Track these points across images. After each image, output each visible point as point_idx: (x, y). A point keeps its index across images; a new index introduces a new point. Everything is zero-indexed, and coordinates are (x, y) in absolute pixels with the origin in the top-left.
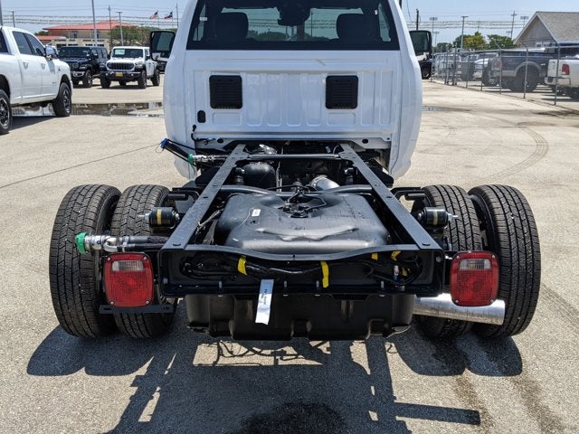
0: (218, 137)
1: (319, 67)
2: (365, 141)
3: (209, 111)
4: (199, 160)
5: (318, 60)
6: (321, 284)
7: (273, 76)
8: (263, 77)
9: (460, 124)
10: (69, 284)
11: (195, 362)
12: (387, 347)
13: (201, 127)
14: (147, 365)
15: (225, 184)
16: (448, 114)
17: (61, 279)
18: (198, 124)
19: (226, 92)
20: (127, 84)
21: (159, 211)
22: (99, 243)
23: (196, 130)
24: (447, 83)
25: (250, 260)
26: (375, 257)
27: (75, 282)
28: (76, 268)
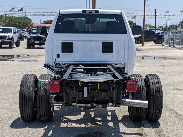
0: (64, 63)
1: (100, 39)
2: (116, 65)
3: (61, 54)
4: (58, 70)
5: (99, 37)
6: (98, 88)
7: (83, 42)
8: (80, 42)
9: (169, 64)
10: (25, 101)
11: (61, 126)
12: (120, 123)
14: (47, 126)
15: (71, 72)
16: (165, 60)
17: (23, 99)
18: (57, 58)
19: (67, 47)
20: (3, 46)
21: (56, 76)
22: (44, 81)
23: (56, 60)
24: (170, 46)
25: (82, 82)
26: (110, 82)
27: (27, 100)
28: (28, 96)
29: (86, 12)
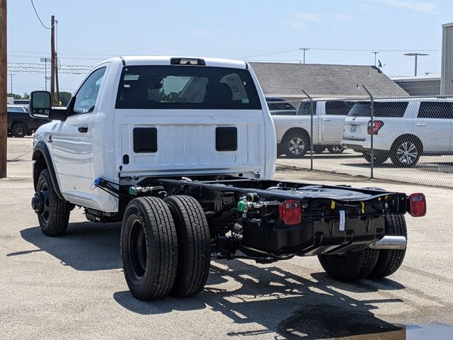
2: (241, 175)
3: (132, 155)
5: (210, 116)
6: (361, 212)
8: (172, 128)
11: (232, 302)
13: (125, 166)
14: (207, 305)
18: (124, 166)
19: (145, 140)
23: (122, 170)
26: (380, 199)
29: (179, 63)
